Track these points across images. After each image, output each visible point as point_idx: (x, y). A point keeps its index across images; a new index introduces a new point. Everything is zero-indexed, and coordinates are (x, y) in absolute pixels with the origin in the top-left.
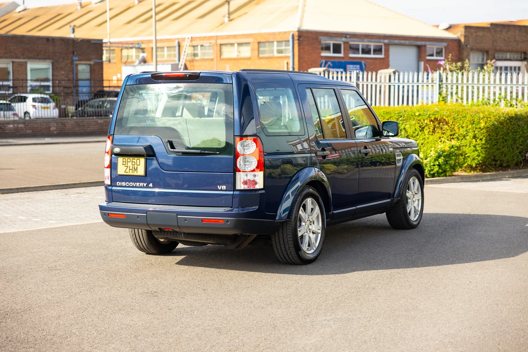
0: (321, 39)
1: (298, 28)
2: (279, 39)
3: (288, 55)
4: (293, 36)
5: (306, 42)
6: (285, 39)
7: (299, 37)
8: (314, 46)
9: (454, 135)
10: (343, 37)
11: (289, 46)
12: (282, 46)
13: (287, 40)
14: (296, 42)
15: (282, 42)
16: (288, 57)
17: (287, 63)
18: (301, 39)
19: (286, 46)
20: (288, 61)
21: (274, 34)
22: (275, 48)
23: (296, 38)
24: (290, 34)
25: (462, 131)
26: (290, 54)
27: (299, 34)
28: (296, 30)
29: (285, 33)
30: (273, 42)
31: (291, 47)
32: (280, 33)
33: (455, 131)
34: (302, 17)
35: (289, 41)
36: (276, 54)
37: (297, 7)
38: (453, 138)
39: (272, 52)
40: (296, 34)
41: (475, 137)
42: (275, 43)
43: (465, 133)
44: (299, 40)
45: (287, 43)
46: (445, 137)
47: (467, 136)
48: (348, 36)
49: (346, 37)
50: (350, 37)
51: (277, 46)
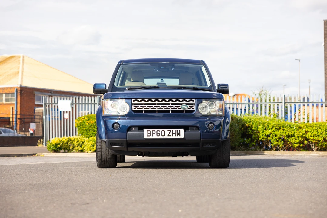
0: (35, 93)
1: (20, 85)
2: (7, 92)
3: (13, 102)
4: (17, 90)
5: (25, 94)
6: (11, 92)
7: (21, 91)
8: (31, 97)
10: (49, 92)
11: (14, 97)
12: (9, 97)
13: (12, 92)
14: (19, 94)
15: (9, 94)
16: (13, 104)
17: (12, 108)
18: (23, 92)
19: (11, 96)
20: (13, 107)
21: (3, 89)
22: (4, 98)
23: (19, 92)
24: (15, 89)
26: (15, 102)
27: (21, 89)
28: (19, 86)
29: (11, 88)
30: (3, 94)
31: (15, 98)
32: (7, 88)
34: (22, 79)
35: (14, 93)
36: (4, 102)
37: (18, 73)
39: (2, 100)
40: (19, 89)
42: (4, 95)
44: (20, 93)
45: (13, 95)
48: (52, 92)
49: (51, 93)
50: (53, 93)
51: (5, 97)
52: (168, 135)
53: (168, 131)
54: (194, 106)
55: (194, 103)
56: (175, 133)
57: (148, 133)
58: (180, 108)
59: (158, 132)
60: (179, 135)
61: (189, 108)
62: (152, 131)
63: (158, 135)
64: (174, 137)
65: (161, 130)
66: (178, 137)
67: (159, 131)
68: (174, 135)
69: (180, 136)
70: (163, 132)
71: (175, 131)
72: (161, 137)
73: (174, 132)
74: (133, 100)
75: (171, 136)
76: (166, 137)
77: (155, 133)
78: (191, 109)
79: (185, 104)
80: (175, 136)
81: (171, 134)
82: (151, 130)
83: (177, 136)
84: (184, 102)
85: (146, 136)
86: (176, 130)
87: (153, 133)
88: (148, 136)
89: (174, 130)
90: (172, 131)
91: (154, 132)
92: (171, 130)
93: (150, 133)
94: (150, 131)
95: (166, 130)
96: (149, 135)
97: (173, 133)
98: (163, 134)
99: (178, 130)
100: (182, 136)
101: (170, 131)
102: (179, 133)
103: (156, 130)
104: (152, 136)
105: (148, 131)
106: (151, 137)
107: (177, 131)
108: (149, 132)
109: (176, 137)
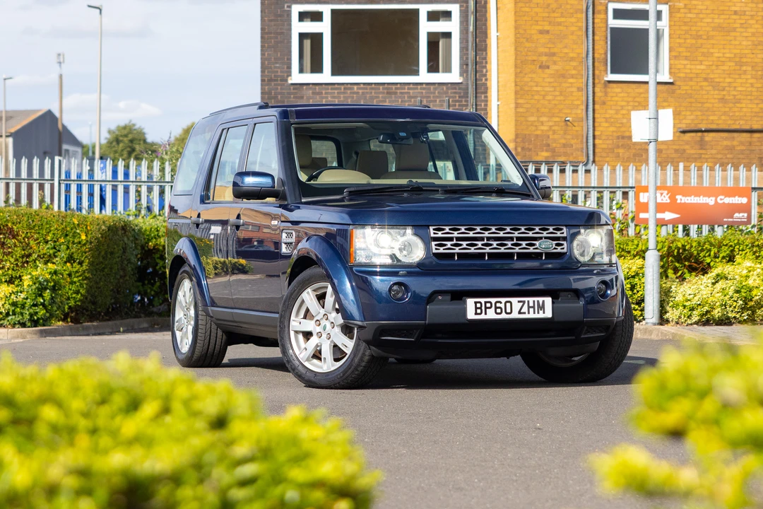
9: (30, 255)
25: (46, 249)
33: (31, 248)
38: (27, 262)
41: (70, 259)
43: (51, 252)
46: (12, 260)
47: (56, 257)
52: (520, 313)
53: (519, 302)
54: (565, 243)
55: (565, 235)
56: (534, 307)
57: (476, 308)
58: (536, 248)
59: (498, 305)
60: (541, 312)
61: (555, 249)
62: (486, 303)
63: (499, 311)
64: (532, 315)
65: (503, 300)
66: (541, 315)
67: (501, 303)
68: (531, 310)
69: (544, 313)
70: (508, 305)
71: (534, 301)
72: (504, 316)
73: (531, 304)
74: (431, 228)
75: (525, 313)
76: (515, 315)
77: (490, 308)
78: (559, 250)
79: (546, 238)
80: (534, 313)
81: (525, 309)
82: (483, 300)
83: (538, 313)
84: (545, 234)
85: (471, 315)
86: (536, 299)
87: (486, 308)
88: (476, 314)
89: (531, 300)
90: (528, 301)
91: (488, 305)
92: (526, 299)
93: (481, 308)
94: (480, 303)
95: (514, 300)
96: (479, 311)
97: (529, 307)
98: (508, 311)
99: (541, 299)
100: (548, 314)
101: (524, 302)
102: (542, 307)
103: (493, 300)
104: (486, 314)
105: (476, 303)
106: (483, 317)
107: (538, 301)
108: (479, 305)
109: (536, 316)
